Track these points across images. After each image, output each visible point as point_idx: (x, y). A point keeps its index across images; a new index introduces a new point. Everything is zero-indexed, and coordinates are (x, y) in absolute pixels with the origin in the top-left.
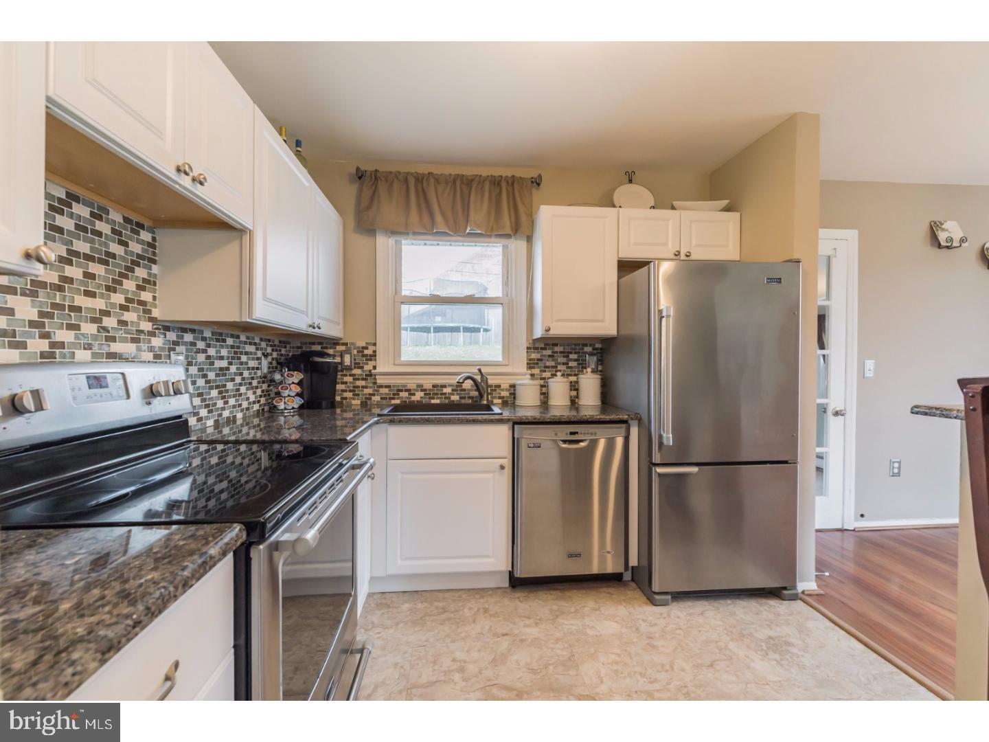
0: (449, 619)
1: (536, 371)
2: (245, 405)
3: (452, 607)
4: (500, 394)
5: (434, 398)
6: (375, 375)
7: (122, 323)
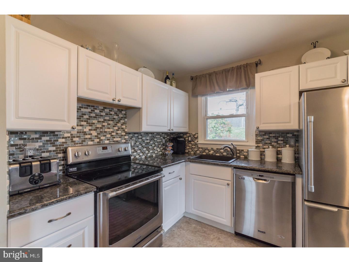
0: (204, 236)
1: (260, 145)
2: (156, 152)
3: (208, 232)
4: (243, 154)
5: (217, 153)
6: (198, 144)
7: (117, 134)
